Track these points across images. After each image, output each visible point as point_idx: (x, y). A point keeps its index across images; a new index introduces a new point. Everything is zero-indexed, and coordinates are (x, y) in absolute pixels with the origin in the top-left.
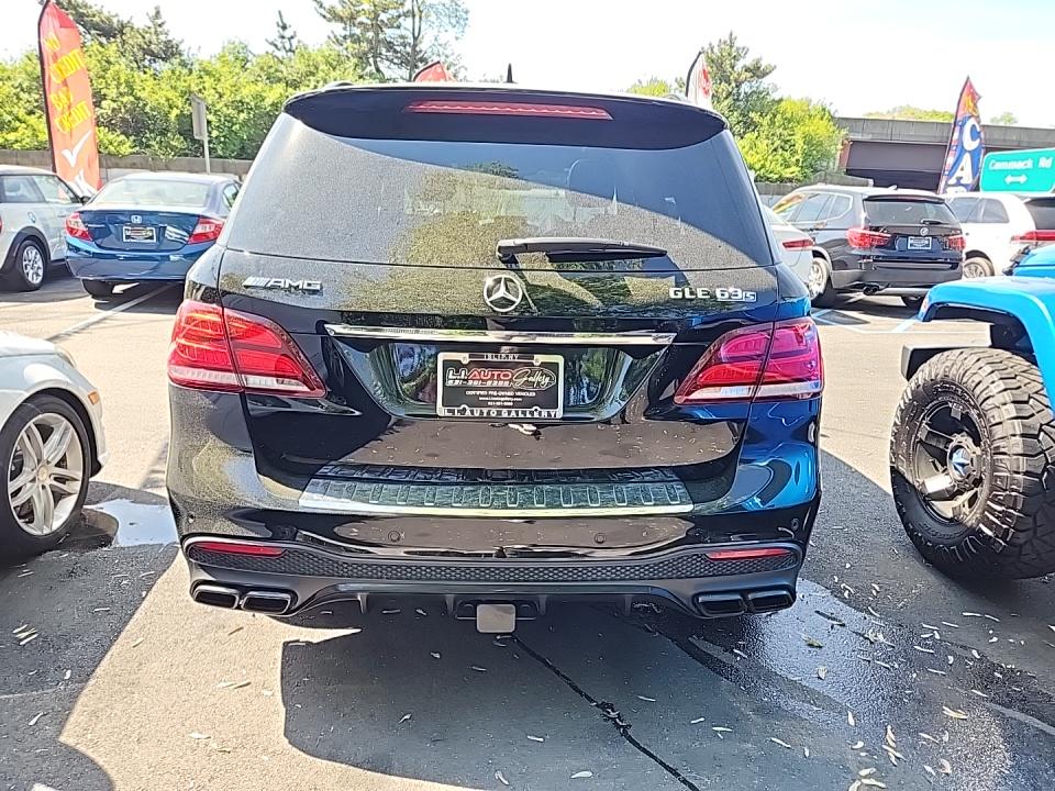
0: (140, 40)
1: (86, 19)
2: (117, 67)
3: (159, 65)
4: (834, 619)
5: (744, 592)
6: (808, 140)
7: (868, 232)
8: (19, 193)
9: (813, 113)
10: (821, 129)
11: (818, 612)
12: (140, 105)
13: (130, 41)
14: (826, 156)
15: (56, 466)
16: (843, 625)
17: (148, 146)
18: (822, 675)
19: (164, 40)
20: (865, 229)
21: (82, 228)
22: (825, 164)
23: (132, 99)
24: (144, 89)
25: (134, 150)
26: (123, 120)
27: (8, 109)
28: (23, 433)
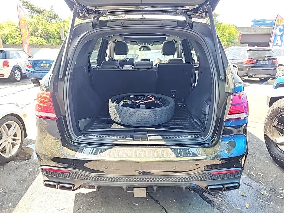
0: (48, 14)
1: (34, 9)
2: (42, 21)
3: (53, 20)
4: (249, 186)
5: (223, 185)
6: (229, 34)
7: (249, 60)
8: (14, 56)
9: (230, 26)
10: (233, 31)
11: (244, 183)
12: (48, 31)
13: (45, 14)
14: (234, 38)
15: (13, 136)
16: (253, 188)
17: (50, 42)
18: (248, 207)
19: (54, 13)
20: (248, 59)
21: (30, 65)
22: (234, 41)
23: (46, 29)
24: (49, 27)
25: (47, 43)
26: (44, 35)
27: (14, 33)
28: (2, 127)
